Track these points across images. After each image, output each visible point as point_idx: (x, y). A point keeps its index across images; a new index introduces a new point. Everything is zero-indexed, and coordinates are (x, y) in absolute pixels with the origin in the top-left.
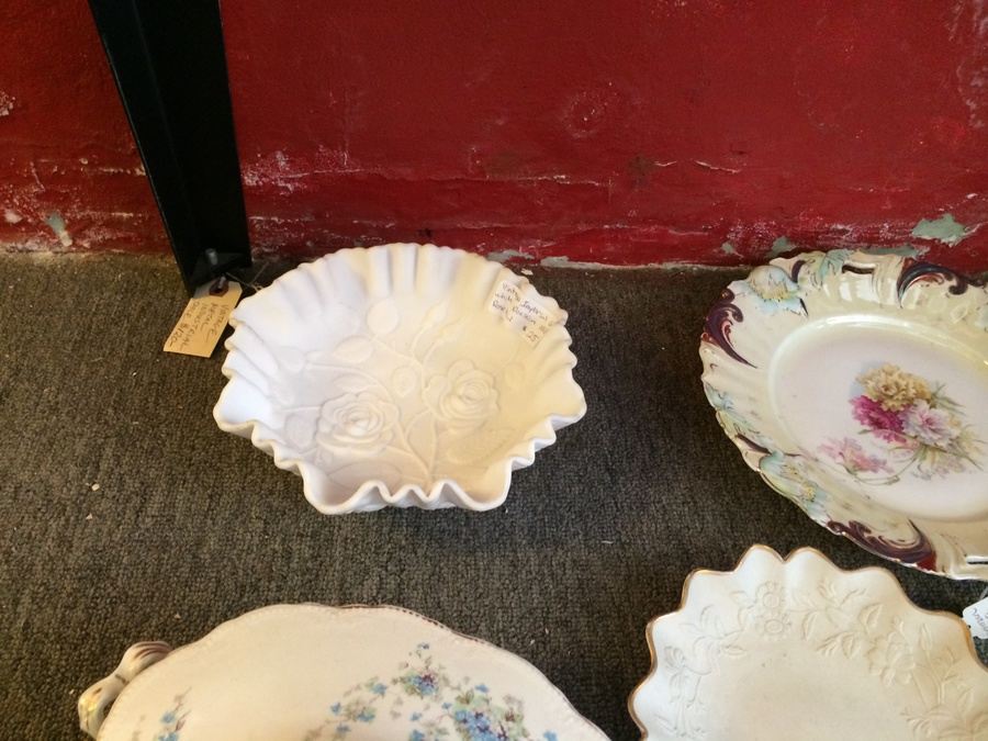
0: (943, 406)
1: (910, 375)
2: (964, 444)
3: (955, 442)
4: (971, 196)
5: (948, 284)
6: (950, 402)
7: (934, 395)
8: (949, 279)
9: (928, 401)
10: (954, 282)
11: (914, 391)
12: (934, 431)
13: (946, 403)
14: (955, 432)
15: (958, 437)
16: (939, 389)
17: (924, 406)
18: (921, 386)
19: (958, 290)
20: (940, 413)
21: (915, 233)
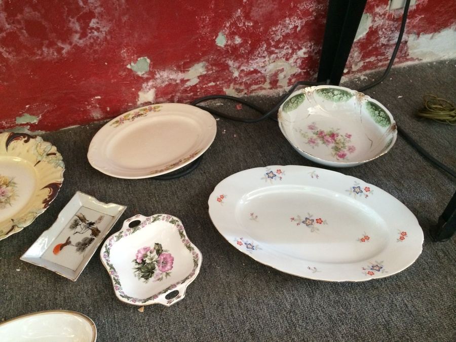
0: (11, 186)
1: (4, 177)
2: (11, 198)
3: (9, 198)
4: (27, 106)
5: (24, 139)
6: (15, 183)
7: (10, 182)
8: (24, 137)
9: (7, 185)
10: (26, 139)
11: (2, 182)
12: (3, 196)
13: (13, 185)
14: (10, 194)
15: (10, 196)
16: (12, 179)
17: (5, 186)
18: (6, 180)
19: (26, 142)
20: (9, 188)
21: (17, 122)
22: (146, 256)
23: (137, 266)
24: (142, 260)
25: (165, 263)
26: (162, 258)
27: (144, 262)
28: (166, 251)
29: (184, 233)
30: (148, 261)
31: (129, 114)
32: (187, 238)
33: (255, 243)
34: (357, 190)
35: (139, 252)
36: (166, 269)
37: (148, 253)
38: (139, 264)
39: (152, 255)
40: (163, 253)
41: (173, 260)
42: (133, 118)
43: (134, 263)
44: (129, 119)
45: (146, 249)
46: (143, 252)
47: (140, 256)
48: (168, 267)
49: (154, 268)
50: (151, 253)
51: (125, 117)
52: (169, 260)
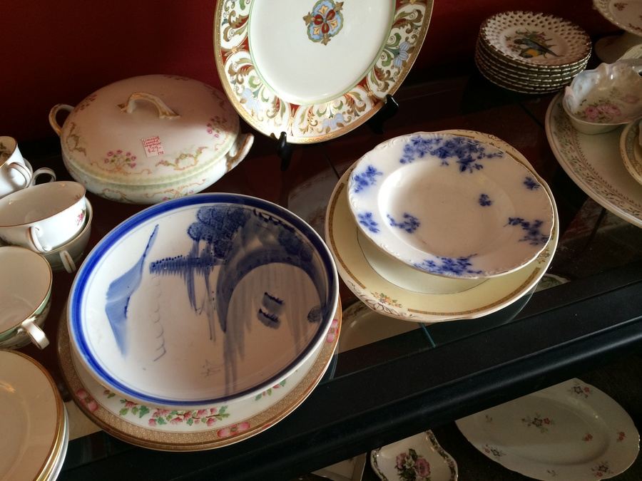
22: (404, 462)
23: (400, 472)
24: (402, 466)
25: (422, 469)
26: (419, 463)
27: (404, 468)
28: (420, 456)
29: (436, 440)
30: (408, 467)
31: (351, 309)
32: (439, 446)
33: (499, 448)
34: (578, 390)
35: (397, 458)
36: (425, 474)
37: (406, 460)
38: (401, 470)
39: (409, 461)
40: (419, 458)
41: (428, 465)
42: (355, 312)
43: (396, 470)
44: (352, 314)
45: (403, 455)
46: (401, 458)
47: (399, 462)
48: (426, 472)
49: (415, 474)
50: (408, 458)
51: (348, 312)
52: (425, 465)
